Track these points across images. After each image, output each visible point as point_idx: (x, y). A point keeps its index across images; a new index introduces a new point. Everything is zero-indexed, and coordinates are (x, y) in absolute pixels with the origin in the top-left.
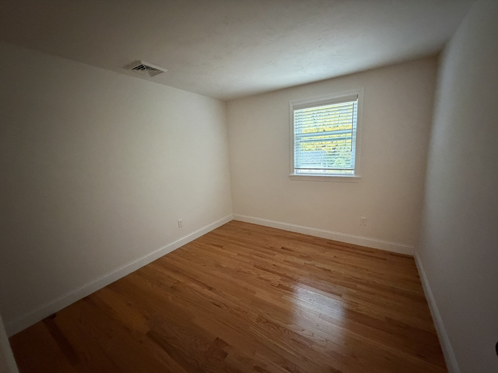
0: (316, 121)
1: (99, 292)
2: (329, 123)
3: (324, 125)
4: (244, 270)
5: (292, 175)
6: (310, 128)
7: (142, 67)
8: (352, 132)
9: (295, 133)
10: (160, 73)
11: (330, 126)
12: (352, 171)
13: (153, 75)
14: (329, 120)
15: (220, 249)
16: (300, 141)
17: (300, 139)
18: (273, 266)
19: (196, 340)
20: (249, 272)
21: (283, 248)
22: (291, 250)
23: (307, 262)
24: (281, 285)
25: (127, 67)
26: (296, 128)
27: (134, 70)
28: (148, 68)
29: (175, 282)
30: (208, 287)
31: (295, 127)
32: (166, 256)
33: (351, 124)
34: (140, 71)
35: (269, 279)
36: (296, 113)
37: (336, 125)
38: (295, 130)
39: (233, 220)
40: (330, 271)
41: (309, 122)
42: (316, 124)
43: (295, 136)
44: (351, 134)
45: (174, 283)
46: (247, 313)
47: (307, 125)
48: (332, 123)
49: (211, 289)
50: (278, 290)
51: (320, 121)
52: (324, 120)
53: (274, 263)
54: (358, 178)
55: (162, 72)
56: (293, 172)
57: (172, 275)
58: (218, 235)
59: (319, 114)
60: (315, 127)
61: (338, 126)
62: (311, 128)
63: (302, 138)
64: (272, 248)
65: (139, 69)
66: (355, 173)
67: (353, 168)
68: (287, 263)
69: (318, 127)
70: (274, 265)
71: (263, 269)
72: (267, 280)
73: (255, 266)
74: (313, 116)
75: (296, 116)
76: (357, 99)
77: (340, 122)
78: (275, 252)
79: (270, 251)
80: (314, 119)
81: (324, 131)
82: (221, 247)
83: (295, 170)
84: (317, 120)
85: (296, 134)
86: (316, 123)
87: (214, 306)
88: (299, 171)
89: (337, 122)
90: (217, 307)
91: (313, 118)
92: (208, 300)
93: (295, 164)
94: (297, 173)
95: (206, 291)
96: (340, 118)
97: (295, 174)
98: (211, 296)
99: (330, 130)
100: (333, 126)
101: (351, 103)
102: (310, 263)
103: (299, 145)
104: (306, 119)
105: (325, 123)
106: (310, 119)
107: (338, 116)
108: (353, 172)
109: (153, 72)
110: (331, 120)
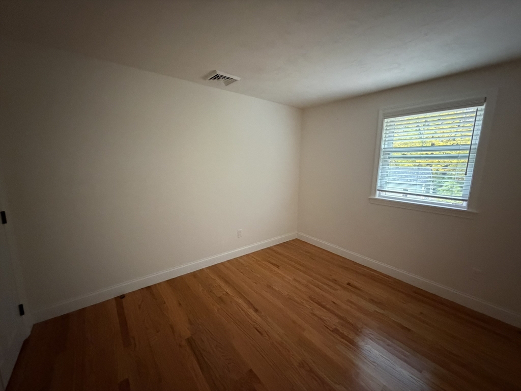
0: (422, 132)
1: (159, 284)
2: (441, 135)
3: (433, 137)
4: (296, 299)
5: (372, 197)
6: (411, 141)
7: (217, 77)
8: (470, 149)
9: (383, 146)
10: (234, 81)
11: (442, 139)
12: (464, 202)
13: (227, 84)
14: (442, 131)
15: (276, 269)
16: (389, 157)
17: (389, 154)
18: (332, 303)
19: (229, 364)
20: (302, 302)
21: (349, 284)
22: (359, 289)
23: (378, 310)
24: (338, 330)
25: (205, 77)
26: (385, 141)
27: (211, 80)
28: (223, 77)
29: (225, 293)
30: (254, 308)
31: (384, 139)
32: (222, 264)
33: (470, 138)
34: (216, 80)
35: (324, 318)
36: (387, 122)
37: (452, 138)
38: (383, 143)
39: (297, 239)
40: (409, 330)
41: (411, 133)
42: (422, 136)
43: (383, 150)
44: (468, 152)
45: (223, 294)
46: (289, 352)
47: (408, 137)
48: (446, 135)
49: (256, 310)
50: (333, 336)
51: (428, 132)
52: (433, 131)
53: (334, 300)
54: (471, 213)
55: (236, 80)
56: (375, 194)
57: (223, 285)
58: (276, 252)
59: (428, 123)
60: (420, 140)
61: (454, 140)
62: (414, 141)
63: (392, 153)
64: (335, 281)
65: (215, 78)
66: (469, 205)
67: (467, 199)
68: (350, 304)
69: (424, 140)
70: (334, 303)
71: (319, 304)
72: (321, 319)
73: (310, 297)
74: (418, 126)
75: (387, 126)
76: (485, 105)
77: (459, 134)
78: (338, 287)
79: (331, 284)
80: (420, 130)
81: (433, 145)
82: (278, 267)
83: (378, 192)
84: (424, 130)
85: (384, 148)
86: (421, 134)
87: (256, 330)
88: (384, 194)
89: (453, 135)
90: (258, 333)
91: (418, 128)
92: (252, 323)
93: (379, 185)
94: (379, 196)
95: (251, 312)
96: (460, 129)
97: (377, 197)
98: (255, 319)
99: (442, 144)
100: (447, 139)
101: (474, 109)
102: (382, 312)
103: (386, 161)
104: (408, 130)
105: (434, 135)
106: (414, 129)
107: (456, 125)
108: (465, 204)
109: (229, 80)
110: (445, 131)
